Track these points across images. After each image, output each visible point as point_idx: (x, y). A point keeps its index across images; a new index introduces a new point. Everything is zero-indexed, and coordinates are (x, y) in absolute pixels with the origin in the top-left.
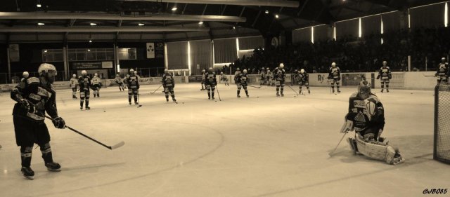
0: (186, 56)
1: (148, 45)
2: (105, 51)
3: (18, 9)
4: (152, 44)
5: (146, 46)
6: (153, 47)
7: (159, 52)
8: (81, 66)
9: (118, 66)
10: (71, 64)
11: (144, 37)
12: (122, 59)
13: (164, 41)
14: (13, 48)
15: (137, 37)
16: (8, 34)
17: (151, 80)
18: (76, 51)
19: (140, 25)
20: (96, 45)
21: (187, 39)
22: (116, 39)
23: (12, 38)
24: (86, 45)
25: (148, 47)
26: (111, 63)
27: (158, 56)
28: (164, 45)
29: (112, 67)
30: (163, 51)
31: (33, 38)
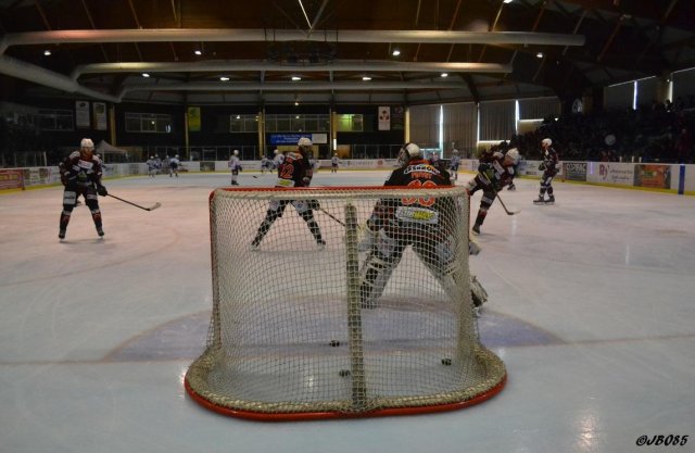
0: (436, 127)
1: (381, 109)
2: (318, 118)
3: (177, 59)
4: (388, 109)
5: (376, 112)
6: (389, 113)
7: (397, 121)
8: (283, 139)
9: (335, 141)
10: (268, 136)
11: (375, 98)
12: (342, 130)
13: (407, 104)
14: (193, 112)
15: (365, 97)
16: (185, 93)
17: (380, 163)
18: (276, 118)
19: (365, 79)
20: (303, 109)
21: (440, 101)
22: (332, 101)
23: (191, 98)
24: (289, 109)
25: (380, 114)
26: (325, 136)
27: (395, 128)
28: (405, 111)
29: (325, 142)
30: (403, 120)
31: (218, 98)
